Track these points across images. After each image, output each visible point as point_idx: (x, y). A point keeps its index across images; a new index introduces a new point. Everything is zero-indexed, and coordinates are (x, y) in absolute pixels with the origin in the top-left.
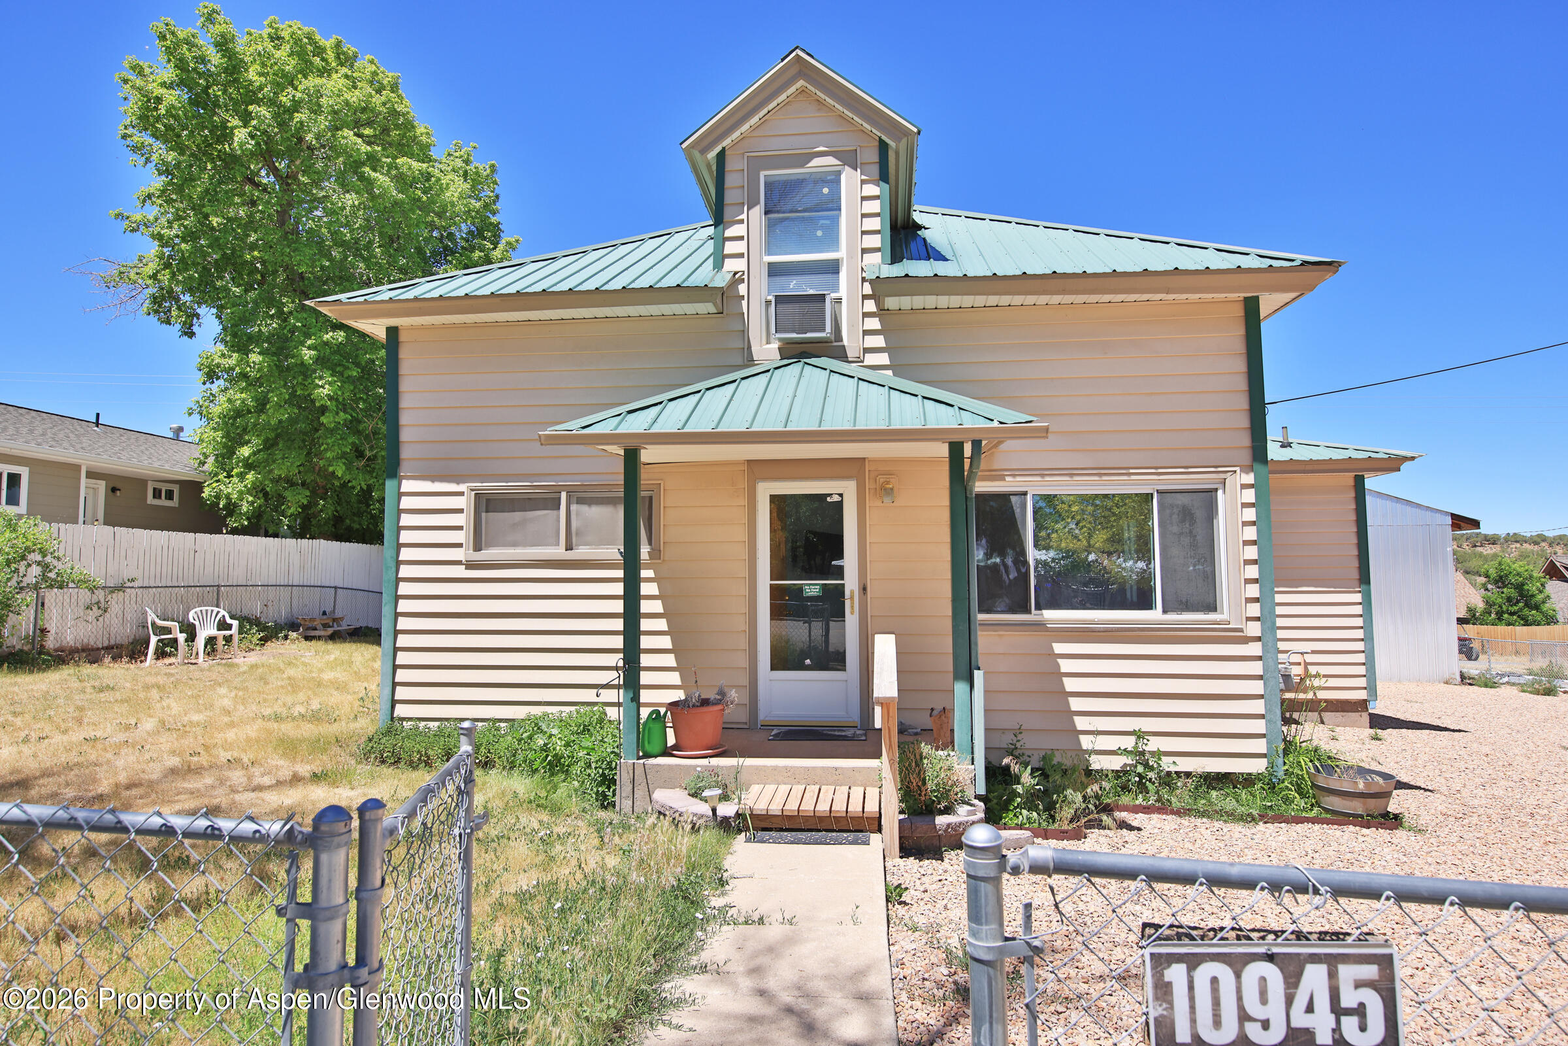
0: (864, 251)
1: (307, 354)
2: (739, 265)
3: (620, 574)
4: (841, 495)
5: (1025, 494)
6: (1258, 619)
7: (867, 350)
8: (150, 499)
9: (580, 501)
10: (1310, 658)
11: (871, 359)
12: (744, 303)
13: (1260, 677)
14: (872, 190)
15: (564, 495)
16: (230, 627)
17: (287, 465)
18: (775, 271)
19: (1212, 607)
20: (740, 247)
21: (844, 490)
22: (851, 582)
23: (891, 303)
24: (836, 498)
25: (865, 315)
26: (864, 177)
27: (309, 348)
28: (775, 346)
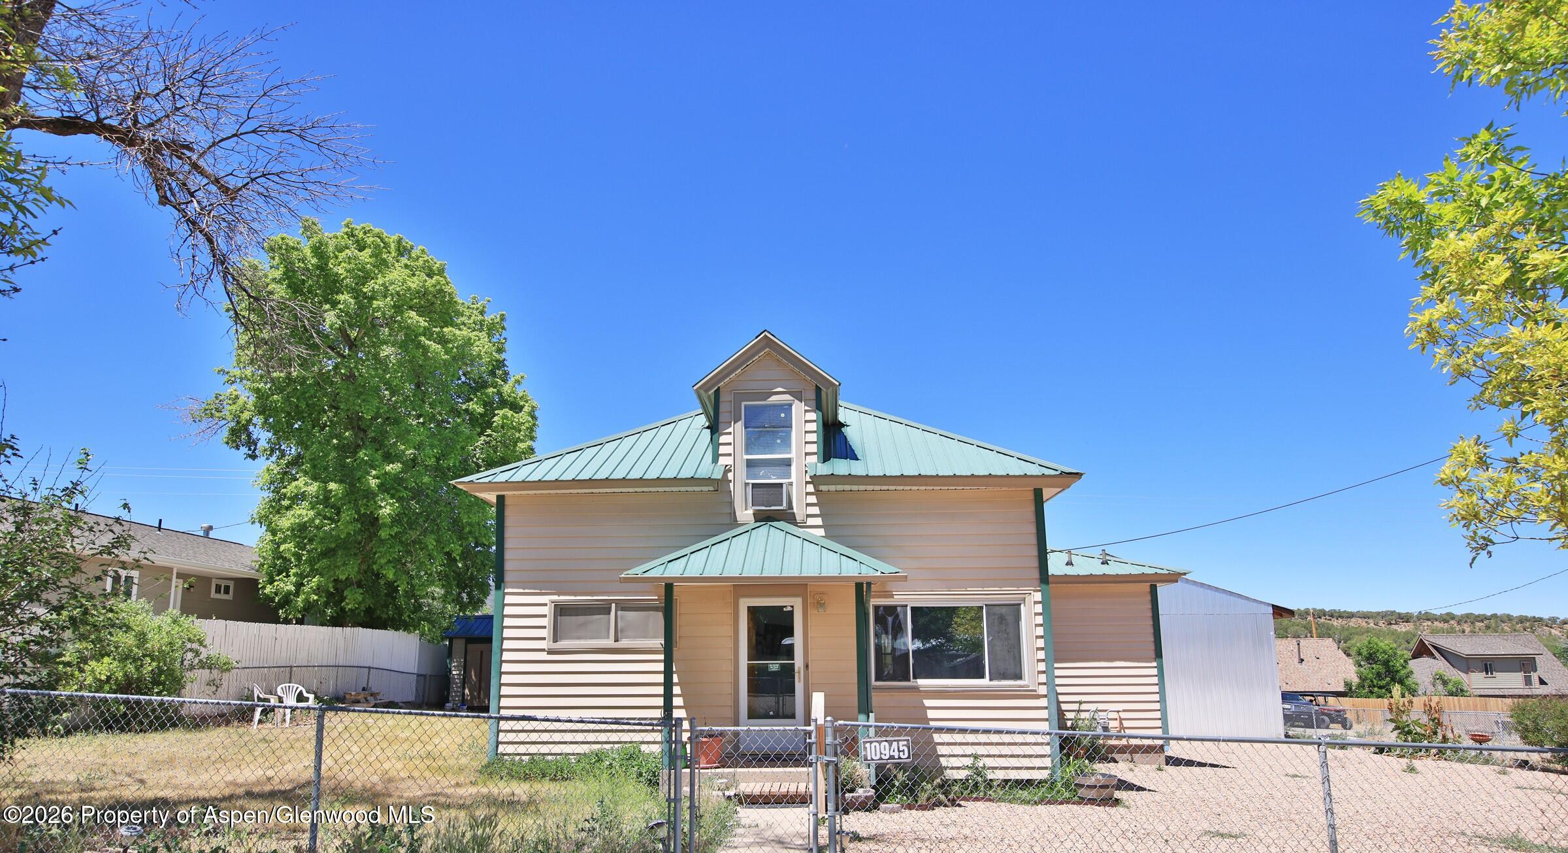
0: (807, 454)
1: (373, 483)
2: (728, 461)
3: (662, 657)
4: (792, 607)
5: (906, 606)
6: (1045, 684)
7: (808, 516)
8: (213, 595)
9: (623, 609)
10: (1123, 715)
11: (810, 522)
12: (731, 485)
13: (1047, 720)
14: (812, 416)
15: (613, 605)
16: (307, 700)
17: (349, 570)
18: (750, 464)
19: (1018, 676)
20: (729, 449)
21: (793, 603)
22: (798, 661)
23: (823, 488)
24: (789, 609)
25: (807, 494)
26: (807, 408)
27: (374, 477)
28: (750, 512)
